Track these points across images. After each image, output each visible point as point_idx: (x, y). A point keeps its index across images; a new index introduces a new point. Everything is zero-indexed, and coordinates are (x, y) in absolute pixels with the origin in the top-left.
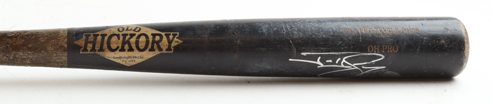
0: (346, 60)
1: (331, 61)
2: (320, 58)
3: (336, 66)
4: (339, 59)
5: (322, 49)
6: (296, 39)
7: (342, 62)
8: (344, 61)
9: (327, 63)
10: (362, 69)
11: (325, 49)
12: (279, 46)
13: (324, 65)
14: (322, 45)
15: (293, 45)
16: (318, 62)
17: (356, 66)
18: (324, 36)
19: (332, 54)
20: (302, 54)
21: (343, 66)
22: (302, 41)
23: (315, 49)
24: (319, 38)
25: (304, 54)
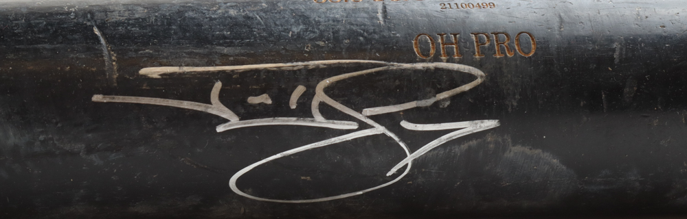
0: (328, 91)
1: (265, 99)
2: (218, 85)
3: (292, 121)
4: (300, 90)
5: (226, 50)
6: (118, 24)
7: (315, 104)
8: (320, 96)
9: (254, 106)
10: (402, 133)
11: (238, 50)
12: (47, 46)
13: (242, 118)
14: (225, 37)
15: (103, 41)
16: (216, 108)
17: (376, 118)
18: (232, 12)
19: (267, 71)
20: (143, 71)
21: (319, 121)
22: (142, 27)
23: (197, 54)
24: (211, 19)
25: (153, 72)
